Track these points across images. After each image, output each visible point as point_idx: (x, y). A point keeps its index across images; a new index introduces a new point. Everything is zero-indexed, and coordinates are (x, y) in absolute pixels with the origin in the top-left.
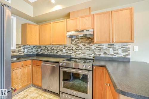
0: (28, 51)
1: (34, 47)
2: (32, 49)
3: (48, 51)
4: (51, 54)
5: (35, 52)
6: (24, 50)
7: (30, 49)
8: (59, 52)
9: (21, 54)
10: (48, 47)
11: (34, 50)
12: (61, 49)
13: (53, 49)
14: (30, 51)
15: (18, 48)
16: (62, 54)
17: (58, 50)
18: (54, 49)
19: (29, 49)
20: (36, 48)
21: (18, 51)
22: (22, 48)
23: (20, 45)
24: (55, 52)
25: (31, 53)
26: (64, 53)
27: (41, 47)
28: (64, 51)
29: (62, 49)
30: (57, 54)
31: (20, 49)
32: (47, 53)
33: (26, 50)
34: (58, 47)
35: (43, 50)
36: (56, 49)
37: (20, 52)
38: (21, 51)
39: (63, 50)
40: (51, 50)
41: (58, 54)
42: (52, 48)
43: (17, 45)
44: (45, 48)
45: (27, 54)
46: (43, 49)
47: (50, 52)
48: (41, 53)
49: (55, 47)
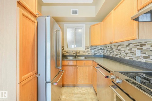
0: (95, 52)
1: (101, 48)
2: (99, 50)
3: (113, 52)
4: (117, 56)
5: (102, 53)
6: (91, 51)
7: (97, 50)
8: (128, 55)
9: (89, 54)
10: (113, 47)
11: (100, 51)
12: (132, 49)
13: (119, 50)
14: (97, 52)
15: (87, 49)
16: (134, 59)
17: (127, 52)
18: (122, 49)
19: (95, 49)
20: (103, 49)
21: (87, 52)
22: (89, 49)
23: (88, 46)
24: (122, 55)
25: (98, 54)
26: (138, 57)
27: (106, 48)
28: (138, 53)
29: (135, 49)
30: (126, 58)
31: (88, 49)
32: (112, 55)
33: (93, 51)
34: (127, 46)
35: (108, 51)
36: (123, 49)
37: (88, 53)
38: (89, 51)
39: (137, 51)
40: (117, 51)
41: (128, 58)
42: (119, 48)
43: (86, 46)
44: (110, 48)
45: (93, 54)
46: (108, 49)
47: (116, 53)
48: (107, 54)
49: (122, 46)
